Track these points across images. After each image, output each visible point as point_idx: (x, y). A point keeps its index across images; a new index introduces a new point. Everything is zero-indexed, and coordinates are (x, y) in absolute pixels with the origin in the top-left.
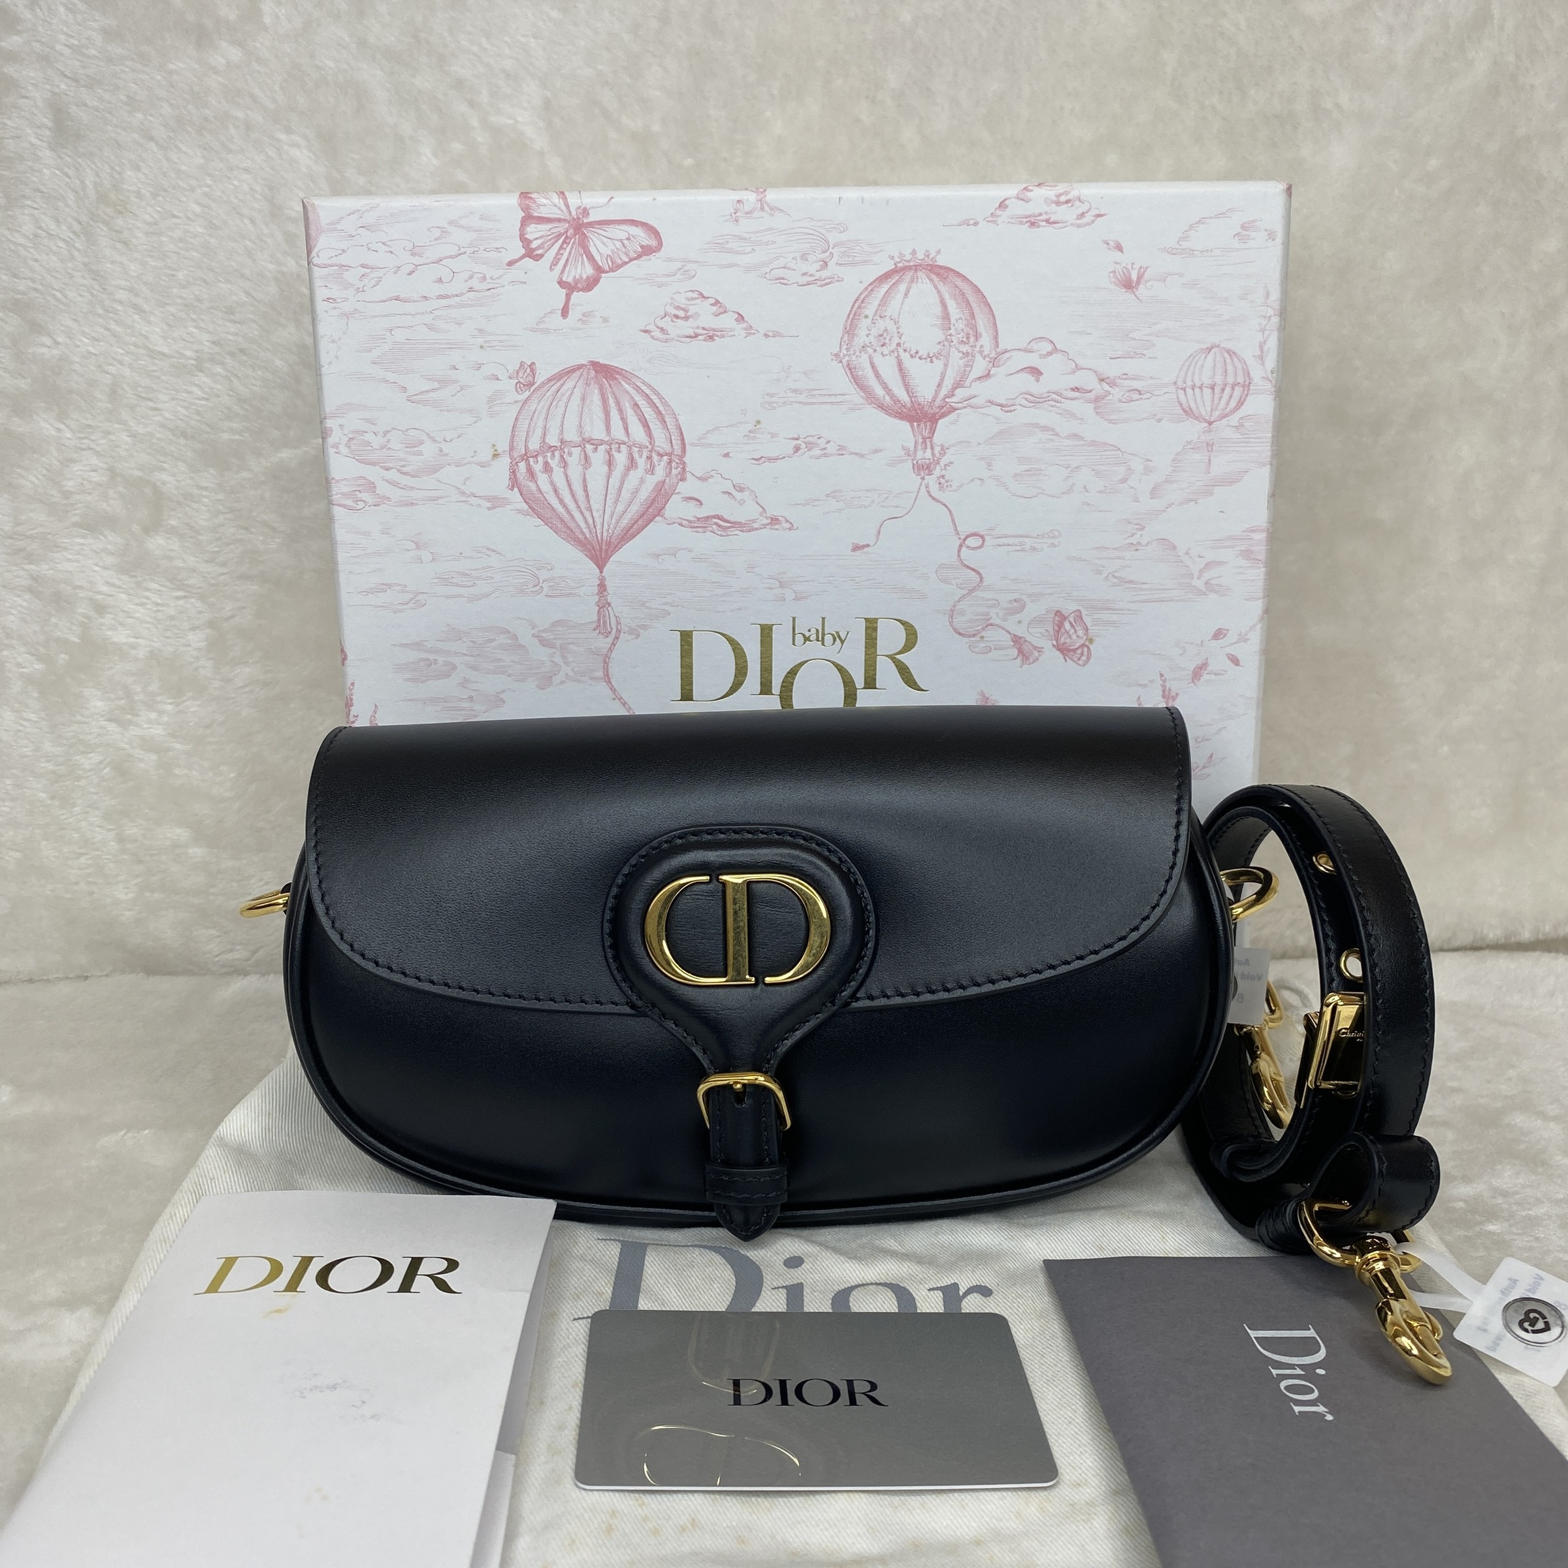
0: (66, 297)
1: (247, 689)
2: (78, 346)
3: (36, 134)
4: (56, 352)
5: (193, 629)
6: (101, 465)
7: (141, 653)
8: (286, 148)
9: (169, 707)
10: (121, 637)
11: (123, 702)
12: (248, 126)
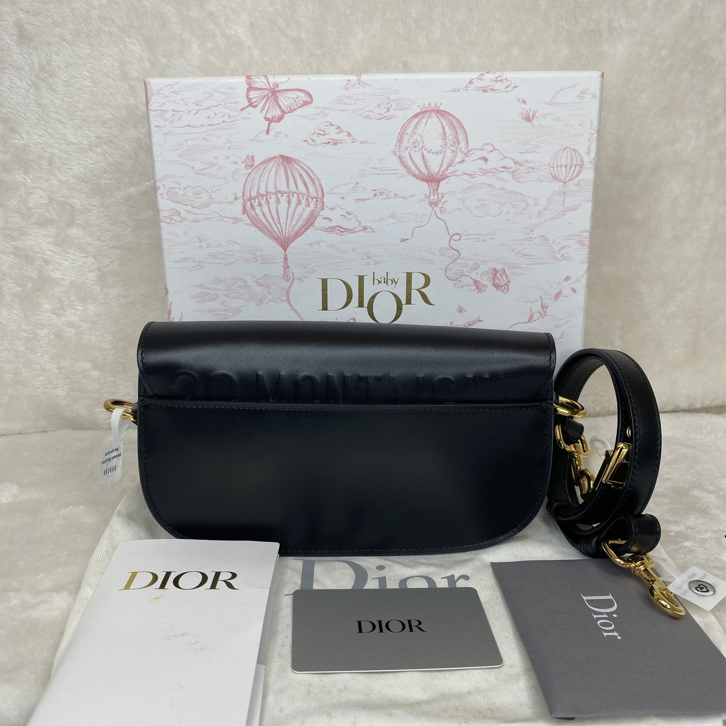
0: (26, 116)
1: (116, 299)
2: (32, 139)
3: (10, 38)
4: (22, 142)
5: (91, 271)
6: (45, 195)
7: (66, 283)
8: (129, 45)
9: (80, 308)
10: (57, 275)
11: (58, 305)
12: (111, 35)
